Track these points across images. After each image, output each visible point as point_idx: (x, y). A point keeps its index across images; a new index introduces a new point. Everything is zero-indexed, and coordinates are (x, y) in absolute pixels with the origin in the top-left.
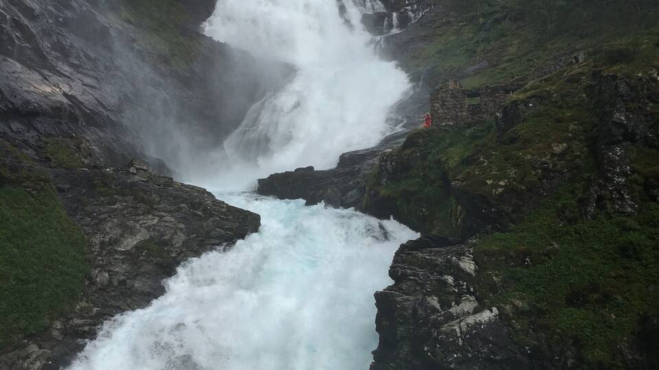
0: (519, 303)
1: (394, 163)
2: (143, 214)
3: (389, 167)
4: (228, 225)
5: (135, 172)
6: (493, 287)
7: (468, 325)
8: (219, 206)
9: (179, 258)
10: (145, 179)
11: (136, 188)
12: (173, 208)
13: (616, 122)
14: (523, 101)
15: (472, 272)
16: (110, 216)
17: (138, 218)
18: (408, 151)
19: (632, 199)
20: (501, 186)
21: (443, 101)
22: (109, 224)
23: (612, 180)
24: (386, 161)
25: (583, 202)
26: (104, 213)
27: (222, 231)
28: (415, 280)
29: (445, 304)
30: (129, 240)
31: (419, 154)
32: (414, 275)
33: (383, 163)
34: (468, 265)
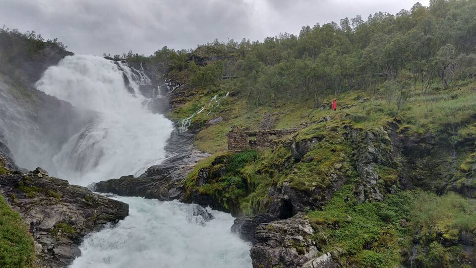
0: (340, 249)
1: (207, 173)
2: (56, 204)
3: (205, 175)
4: (110, 211)
5: (42, 176)
6: (324, 242)
7: (317, 263)
8: (102, 199)
9: (82, 233)
10: (50, 182)
11: (47, 187)
12: (73, 200)
13: (370, 152)
14: (309, 140)
15: (312, 233)
16: (33, 206)
17: (52, 207)
18: (216, 166)
19: (380, 192)
20: (314, 186)
21: (235, 138)
22: (34, 211)
23: (369, 182)
24: (202, 172)
25: (357, 194)
26: (28, 204)
27: (107, 215)
28: (275, 239)
29: (301, 252)
30: (49, 221)
31: (224, 168)
32: (274, 237)
33: (201, 173)
34: (309, 229)
